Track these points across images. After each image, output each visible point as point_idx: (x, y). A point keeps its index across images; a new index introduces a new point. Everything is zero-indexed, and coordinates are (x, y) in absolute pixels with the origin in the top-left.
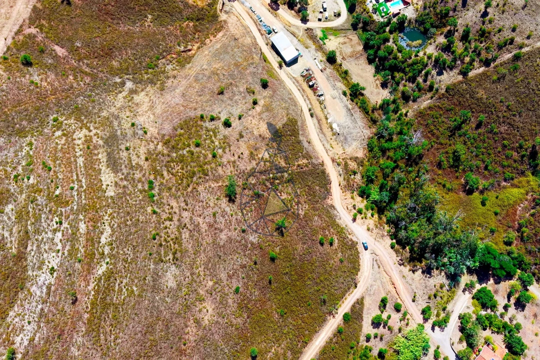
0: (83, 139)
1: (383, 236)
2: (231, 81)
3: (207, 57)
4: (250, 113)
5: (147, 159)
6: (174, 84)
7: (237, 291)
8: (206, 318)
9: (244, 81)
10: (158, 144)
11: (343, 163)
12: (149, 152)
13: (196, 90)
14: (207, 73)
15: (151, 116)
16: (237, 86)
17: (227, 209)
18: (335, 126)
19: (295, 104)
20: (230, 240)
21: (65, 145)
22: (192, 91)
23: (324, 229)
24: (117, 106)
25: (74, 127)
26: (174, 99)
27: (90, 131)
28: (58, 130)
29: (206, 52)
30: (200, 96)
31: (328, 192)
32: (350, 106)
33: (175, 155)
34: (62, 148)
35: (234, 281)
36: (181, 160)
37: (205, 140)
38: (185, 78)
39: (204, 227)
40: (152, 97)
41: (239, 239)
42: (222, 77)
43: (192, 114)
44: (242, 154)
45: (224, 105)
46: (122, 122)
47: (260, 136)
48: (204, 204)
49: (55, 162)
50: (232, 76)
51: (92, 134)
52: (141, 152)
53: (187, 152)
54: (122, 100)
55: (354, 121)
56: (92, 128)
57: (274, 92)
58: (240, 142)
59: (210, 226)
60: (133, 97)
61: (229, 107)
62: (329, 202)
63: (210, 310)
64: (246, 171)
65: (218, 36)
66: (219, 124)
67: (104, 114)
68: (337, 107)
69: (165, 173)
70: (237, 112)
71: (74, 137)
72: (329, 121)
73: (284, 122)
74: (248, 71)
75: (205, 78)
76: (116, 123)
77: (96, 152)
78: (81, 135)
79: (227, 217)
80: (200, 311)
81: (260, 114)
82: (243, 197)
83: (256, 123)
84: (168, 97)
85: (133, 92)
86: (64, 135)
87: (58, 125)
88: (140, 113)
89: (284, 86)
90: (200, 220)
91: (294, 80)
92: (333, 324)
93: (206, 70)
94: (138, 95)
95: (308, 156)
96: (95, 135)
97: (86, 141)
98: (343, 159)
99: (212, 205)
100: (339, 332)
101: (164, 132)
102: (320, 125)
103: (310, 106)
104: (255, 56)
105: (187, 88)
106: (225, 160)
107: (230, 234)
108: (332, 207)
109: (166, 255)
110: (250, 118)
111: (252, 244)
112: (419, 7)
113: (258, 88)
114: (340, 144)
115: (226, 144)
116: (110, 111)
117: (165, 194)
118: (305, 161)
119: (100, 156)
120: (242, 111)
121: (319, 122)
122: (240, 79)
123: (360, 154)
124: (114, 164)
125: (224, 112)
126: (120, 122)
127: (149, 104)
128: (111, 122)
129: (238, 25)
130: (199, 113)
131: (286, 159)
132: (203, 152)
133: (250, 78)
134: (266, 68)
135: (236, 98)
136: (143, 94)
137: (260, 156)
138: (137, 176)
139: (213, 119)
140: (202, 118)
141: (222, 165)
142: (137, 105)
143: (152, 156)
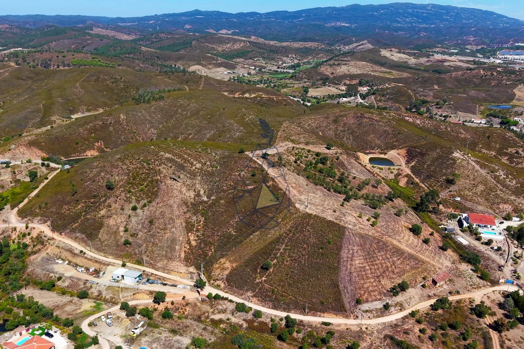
2: (151, 233)
3: (178, 236)
4: (125, 223)
5: (159, 170)
6: (181, 209)
11: (45, 243)
12: (161, 173)
13: (167, 213)
15: (176, 187)
19: (99, 250)
20: (100, 176)
22: (168, 211)
23: (47, 210)
29: (181, 238)
30: (162, 212)
34: (200, 159)
35: (89, 173)
36: (145, 180)
37: (140, 194)
38: (178, 216)
39: (114, 170)
41: (95, 179)
42: (158, 230)
43: (158, 200)
44: (116, 203)
45: (144, 217)
47: (111, 217)
48: (120, 175)
49: (196, 154)
50: (153, 236)
57: (118, 246)
58: (121, 206)
59: (111, 172)
61: (141, 218)
62: (49, 223)
64: (108, 199)
65: (184, 253)
66: (139, 206)
67: (199, 178)
68: (63, 269)
69: (146, 171)
70: (134, 220)
72: (67, 262)
73: (100, 233)
74: (145, 245)
75: (167, 223)
78: (198, 166)
79: (106, 179)
81: (119, 226)
82: (103, 192)
83: (117, 221)
85: (198, 195)
87: (212, 166)
88: (183, 186)
89: (113, 256)
91: (108, 263)
93: (171, 228)
95: (74, 230)
98: (46, 245)
99: (116, 177)
103: (86, 255)
104: (148, 259)
105: (172, 211)
106: (123, 194)
108: (45, 222)
110: (123, 220)
111: (87, 182)
113: (131, 240)
114: (51, 255)
115: (128, 201)
117: (140, 166)
118: (74, 226)
120: (131, 221)
121: (74, 254)
122: (146, 239)
123: (33, 258)
124: (168, 159)
125: (141, 214)
126: (187, 177)
127: (183, 193)
128: (191, 175)
129: (176, 269)
130: (154, 204)
131: (88, 219)
132: (137, 189)
133: (140, 242)
134: (134, 256)
135: (140, 226)
136: (193, 196)
137: (105, 210)
138: (157, 162)
139: (145, 206)
140: (150, 202)
141: (123, 191)
142: (189, 190)
143: (159, 172)
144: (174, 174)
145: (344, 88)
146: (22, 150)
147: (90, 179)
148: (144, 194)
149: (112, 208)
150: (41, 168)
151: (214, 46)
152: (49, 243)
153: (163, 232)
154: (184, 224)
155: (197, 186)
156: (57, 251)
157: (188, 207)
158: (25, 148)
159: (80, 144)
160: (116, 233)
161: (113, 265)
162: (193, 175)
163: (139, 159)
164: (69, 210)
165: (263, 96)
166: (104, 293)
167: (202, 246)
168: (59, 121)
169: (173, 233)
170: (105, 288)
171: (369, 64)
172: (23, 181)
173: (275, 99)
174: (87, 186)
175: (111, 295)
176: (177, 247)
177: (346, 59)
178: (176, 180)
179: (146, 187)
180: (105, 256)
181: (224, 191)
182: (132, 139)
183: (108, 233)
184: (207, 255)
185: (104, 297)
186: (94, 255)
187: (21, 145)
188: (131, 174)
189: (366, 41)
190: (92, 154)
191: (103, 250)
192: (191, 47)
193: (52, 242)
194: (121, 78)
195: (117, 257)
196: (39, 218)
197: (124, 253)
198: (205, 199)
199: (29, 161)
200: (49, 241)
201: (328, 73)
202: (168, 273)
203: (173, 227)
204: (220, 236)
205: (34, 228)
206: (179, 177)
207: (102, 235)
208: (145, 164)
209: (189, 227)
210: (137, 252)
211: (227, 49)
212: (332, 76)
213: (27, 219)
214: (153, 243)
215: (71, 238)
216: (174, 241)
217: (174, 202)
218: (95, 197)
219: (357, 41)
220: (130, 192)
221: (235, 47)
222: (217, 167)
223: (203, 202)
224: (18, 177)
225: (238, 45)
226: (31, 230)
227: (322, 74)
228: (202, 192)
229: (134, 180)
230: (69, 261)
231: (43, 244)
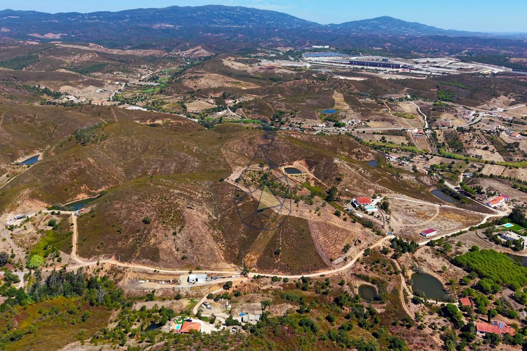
2: (195, 248)
3: (212, 246)
4: (174, 245)
5: (177, 203)
6: (204, 228)
7: (115, 214)
9: (192, 252)
10: (180, 208)
12: (179, 205)
13: (197, 233)
14: (204, 241)
16: (191, 249)
17: (142, 218)
18: (143, 281)
19: (166, 267)
20: (132, 215)
22: (197, 231)
23: (106, 247)
25: (204, 196)
29: (215, 247)
30: (194, 232)
31: (117, 259)
32: (145, 291)
33: (173, 211)
35: (119, 214)
36: (170, 212)
37: (173, 223)
38: (205, 233)
39: (141, 209)
41: (129, 218)
42: (198, 245)
43: (187, 225)
44: (158, 233)
45: (184, 238)
47: (161, 243)
48: (149, 212)
50: (197, 250)
51: (198, 197)
53: (171, 216)
55: (137, 289)
56: (200, 198)
57: (178, 261)
58: (163, 235)
61: (182, 240)
62: (114, 257)
63: (117, 206)
64: (150, 231)
65: (222, 256)
66: (176, 231)
67: (204, 204)
69: (168, 206)
70: (178, 241)
73: (160, 256)
74: (196, 257)
75: (201, 239)
77: (189, 194)
78: (200, 195)
79: (139, 217)
80: (119, 204)
81: (171, 248)
82: (142, 226)
83: (168, 245)
85: (210, 216)
86: (203, 193)
87: (208, 194)
88: (198, 212)
89: (178, 268)
90: (144, 208)
91: (179, 274)
92: (75, 243)
95: (138, 258)
96: (196, 197)
97: (196, 194)
98: (125, 273)
99: (147, 214)
101: (184, 212)
102: (148, 274)
103: (160, 273)
104: (203, 265)
105: (200, 230)
106: (160, 225)
108: (110, 257)
109: (142, 197)
110: (172, 243)
111: (124, 222)
113: (184, 255)
114: (133, 278)
115: (166, 229)
117: (161, 203)
118: (137, 256)
119: (186, 194)
121: (150, 274)
122: (194, 252)
123: (120, 283)
124: (180, 195)
125: (181, 237)
126: (197, 204)
127: (200, 216)
129: (224, 267)
130: (185, 228)
131: (144, 248)
132: (168, 220)
133: (191, 255)
134: (193, 265)
135: (185, 245)
136: (207, 218)
137: (153, 239)
138: (172, 198)
139: (180, 230)
140: (182, 227)
141: (159, 223)
142: (203, 213)
143: (177, 205)
144: (188, 204)
145: (212, 101)
146: (28, 204)
147: (125, 219)
148: (175, 222)
149: (158, 237)
150: (52, 217)
151: (60, 58)
152: (127, 271)
153: (202, 245)
154: (212, 238)
155: (206, 210)
156: (135, 275)
157: (208, 226)
158: (29, 202)
159: (69, 190)
160: (171, 253)
161: (183, 274)
162: (200, 202)
163: (157, 197)
164: (123, 244)
165: (172, 121)
166: (190, 293)
167: (229, 249)
168: (10, 169)
169: (208, 245)
170: (189, 289)
171: (220, 76)
172: (46, 230)
173: (182, 123)
174: (127, 224)
175: (195, 293)
176: (217, 253)
177: (200, 71)
178: (191, 208)
179: (174, 217)
180: (173, 270)
181: (225, 210)
182: (109, 178)
183: (166, 254)
184: (235, 255)
185: (191, 295)
186: (166, 271)
187: (25, 199)
188: (157, 210)
189: (200, 47)
190: (82, 197)
191: (170, 266)
192: (39, 61)
193: (128, 270)
194: (35, 116)
195: (182, 269)
196: (104, 255)
197: (185, 265)
198: (215, 218)
199: (40, 213)
200: (125, 269)
201: (191, 87)
202: (220, 271)
203: (206, 241)
204: (238, 240)
205: (104, 263)
206: (193, 206)
207: (162, 255)
208: (163, 200)
209: (216, 239)
210: (194, 262)
211: (76, 62)
212: (196, 89)
213: (93, 258)
214: (200, 254)
215: (140, 264)
216: (212, 250)
217: (198, 223)
218: (138, 231)
219: (191, 47)
220: (164, 223)
221: (84, 59)
222: (211, 194)
223: (214, 220)
224: (40, 228)
225: (87, 57)
226: (102, 265)
227: (186, 88)
228: (211, 214)
229: (162, 213)
230: (149, 280)
231: (122, 273)
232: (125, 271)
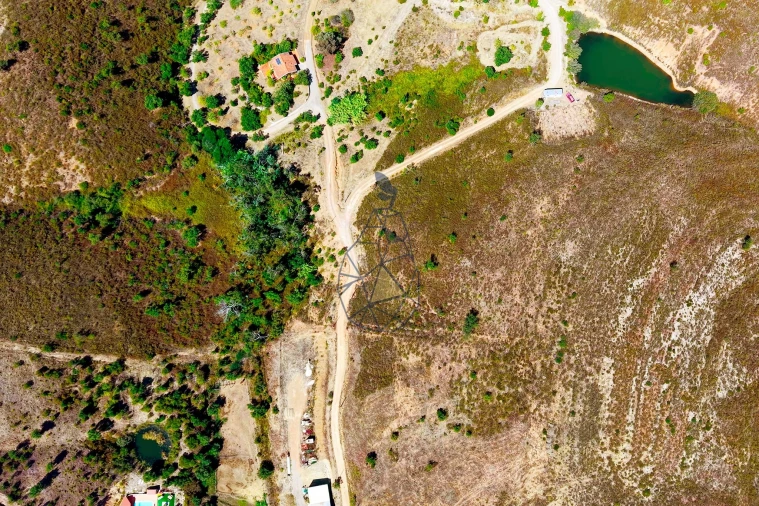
0: (620, 448)
1: (321, 222)
2: (412, 480)
4: (407, 422)
5: (555, 393)
6: (486, 497)
7: (504, 217)
8: (545, 202)
9: (396, 474)
10: (536, 409)
11: (323, 319)
12: (549, 401)
13: (463, 478)
14: (438, 502)
15: (530, 455)
16: (408, 469)
17: (483, 304)
18: (309, 373)
19: (345, 419)
20: (493, 269)
21: (644, 449)
22: (468, 479)
24: (566, 487)
25: (628, 472)
26: (495, 472)
27: (609, 458)
28: (647, 476)
30: (460, 468)
32: (278, 390)
33: (520, 389)
34: (648, 445)
35: (504, 228)
36: (514, 380)
37: (477, 400)
39: (516, 291)
40: (520, 486)
41: (482, 267)
42: (422, 489)
43: (480, 442)
44: (440, 368)
45: (436, 444)
46: (567, 458)
47: (408, 385)
48: (506, 317)
49: (660, 428)
50: (408, 487)
51: (608, 453)
52: (557, 405)
53: (503, 389)
54: (558, 495)
55: (282, 368)
56: (607, 462)
57: (364, 445)
58: (436, 384)
59: (508, 290)
60: (544, 494)
61: (430, 440)
63: (538, 208)
64: (443, 344)
66: (452, 418)
67: (586, 480)
68: (294, 395)
69: (539, 368)
70: (422, 430)
71: (630, 457)
72: (312, 382)
73: (371, 395)
74: (384, 487)
75: (444, 494)
76: (576, 458)
77: (610, 422)
78: (622, 458)
79: (487, 294)
80: (549, 211)
81: (396, 416)
82: (458, 314)
83: (406, 405)
84: (500, 479)
86: (642, 465)
87: (645, 481)
88: (542, 465)
89: (347, 450)
90: (517, 299)
91: (331, 455)
92: (417, 158)
94: (536, 495)
95: (362, 341)
96: (605, 449)
97: (618, 444)
98: (321, 324)
99: (498, 314)
100: (415, 149)
101: (522, 425)
102: (327, 379)
103: (328, 408)
105: (472, 485)
106: (464, 365)
107: (491, 275)
109: (567, 274)
110: (411, 414)
111: (470, 258)
112: (118, 484)
113: (382, 457)
114: (314, 346)
116: (577, 482)
117: (546, 342)
118: (368, 335)
119: (607, 414)
120: (417, 427)
121: (326, 383)
122: (398, 480)
123: (297, 324)
124: (594, 396)
125: (438, 434)
126: (571, 458)
127: (527, 475)
128: (581, 462)
130: (470, 441)
131: (390, 346)
132: (485, 384)
133: (387, 475)
134: (358, 485)
135: (415, 451)
136: (530, 496)
137: (419, 358)
138: (571, 373)
139: (457, 427)
140: (470, 432)
141: (470, 360)
142: (542, 481)
143: (547, 395)
148: (482, 406)
149: (428, 370)
152: (326, 326)
155: (564, 489)
160: (382, 421)
161: (332, 464)
162: (587, 464)
163: (567, 323)
166: (282, 496)
170: (288, 492)
172: (479, 57)
179: (499, 398)
180: (339, 437)
183: (378, 408)
185: (278, 498)
186: (333, 422)
191: (347, 427)
193: (328, 328)
195: (348, 458)
197: (358, 464)
200: (330, 322)
207: (373, 399)
208: (557, 348)
213: (358, 232)
215: (350, 349)
218: (442, 309)
220: (475, 374)
222: (648, 492)
229: (506, 359)
230: (314, 386)
231: (320, 318)
232: (325, 323)
